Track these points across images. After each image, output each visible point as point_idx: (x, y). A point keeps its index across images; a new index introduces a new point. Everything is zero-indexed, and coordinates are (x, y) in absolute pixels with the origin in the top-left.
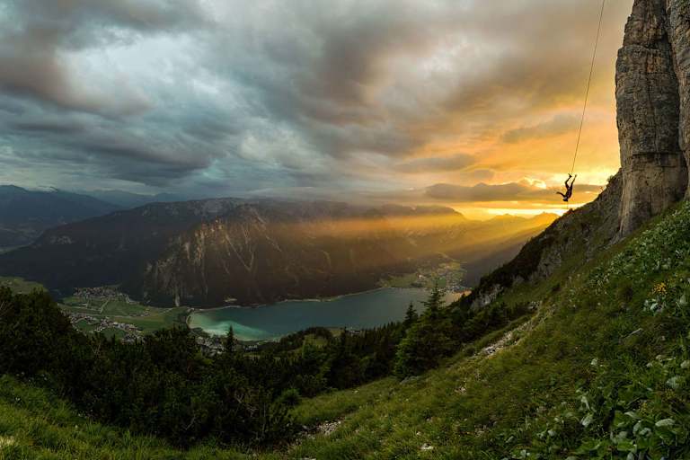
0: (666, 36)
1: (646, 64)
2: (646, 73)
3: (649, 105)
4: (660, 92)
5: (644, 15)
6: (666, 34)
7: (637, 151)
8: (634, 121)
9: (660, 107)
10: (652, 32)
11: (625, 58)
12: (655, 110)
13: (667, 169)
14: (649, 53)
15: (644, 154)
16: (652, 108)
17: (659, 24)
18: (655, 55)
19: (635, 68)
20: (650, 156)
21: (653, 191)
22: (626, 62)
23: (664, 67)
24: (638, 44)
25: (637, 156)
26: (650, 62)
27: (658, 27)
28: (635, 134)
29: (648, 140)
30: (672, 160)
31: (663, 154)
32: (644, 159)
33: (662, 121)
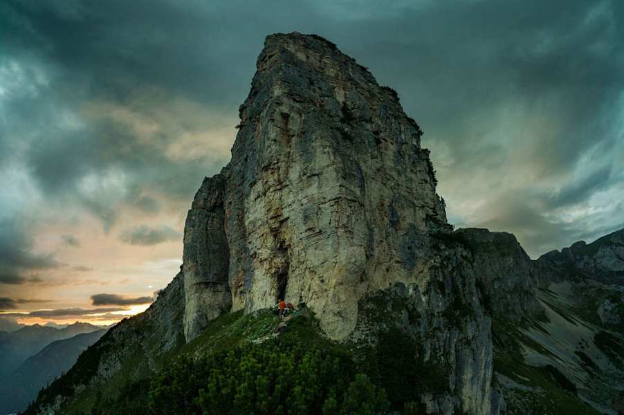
0: (222, 204)
1: (207, 223)
2: (207, 229)
3: (207, 252)
4: (214, 243)
5: (210, 189)
6: (222, 202)
7: (198, 281)
8: (197, 262)
9: (214, 253)
10: (213, 201)
11: (193, 218)
12: (211, 255)
13: (216, 293)
14: (209, 216)
15: (203, 283)
16: (209, 254)
17: (219, 195)
18: (213, 217)
19: (200, 226)
20: (207, 284)
21: (208, 306)
22: (194, 221)
23: (218, 226)
24: (204, 209)
25: (199, 284)
26: (209, 222)
27: (218, 197)
28: (197, 270)
29: (205, 274)
30: (220, 288)
31: (214, 284)
32: (202, 286)
33: (214, 263)
